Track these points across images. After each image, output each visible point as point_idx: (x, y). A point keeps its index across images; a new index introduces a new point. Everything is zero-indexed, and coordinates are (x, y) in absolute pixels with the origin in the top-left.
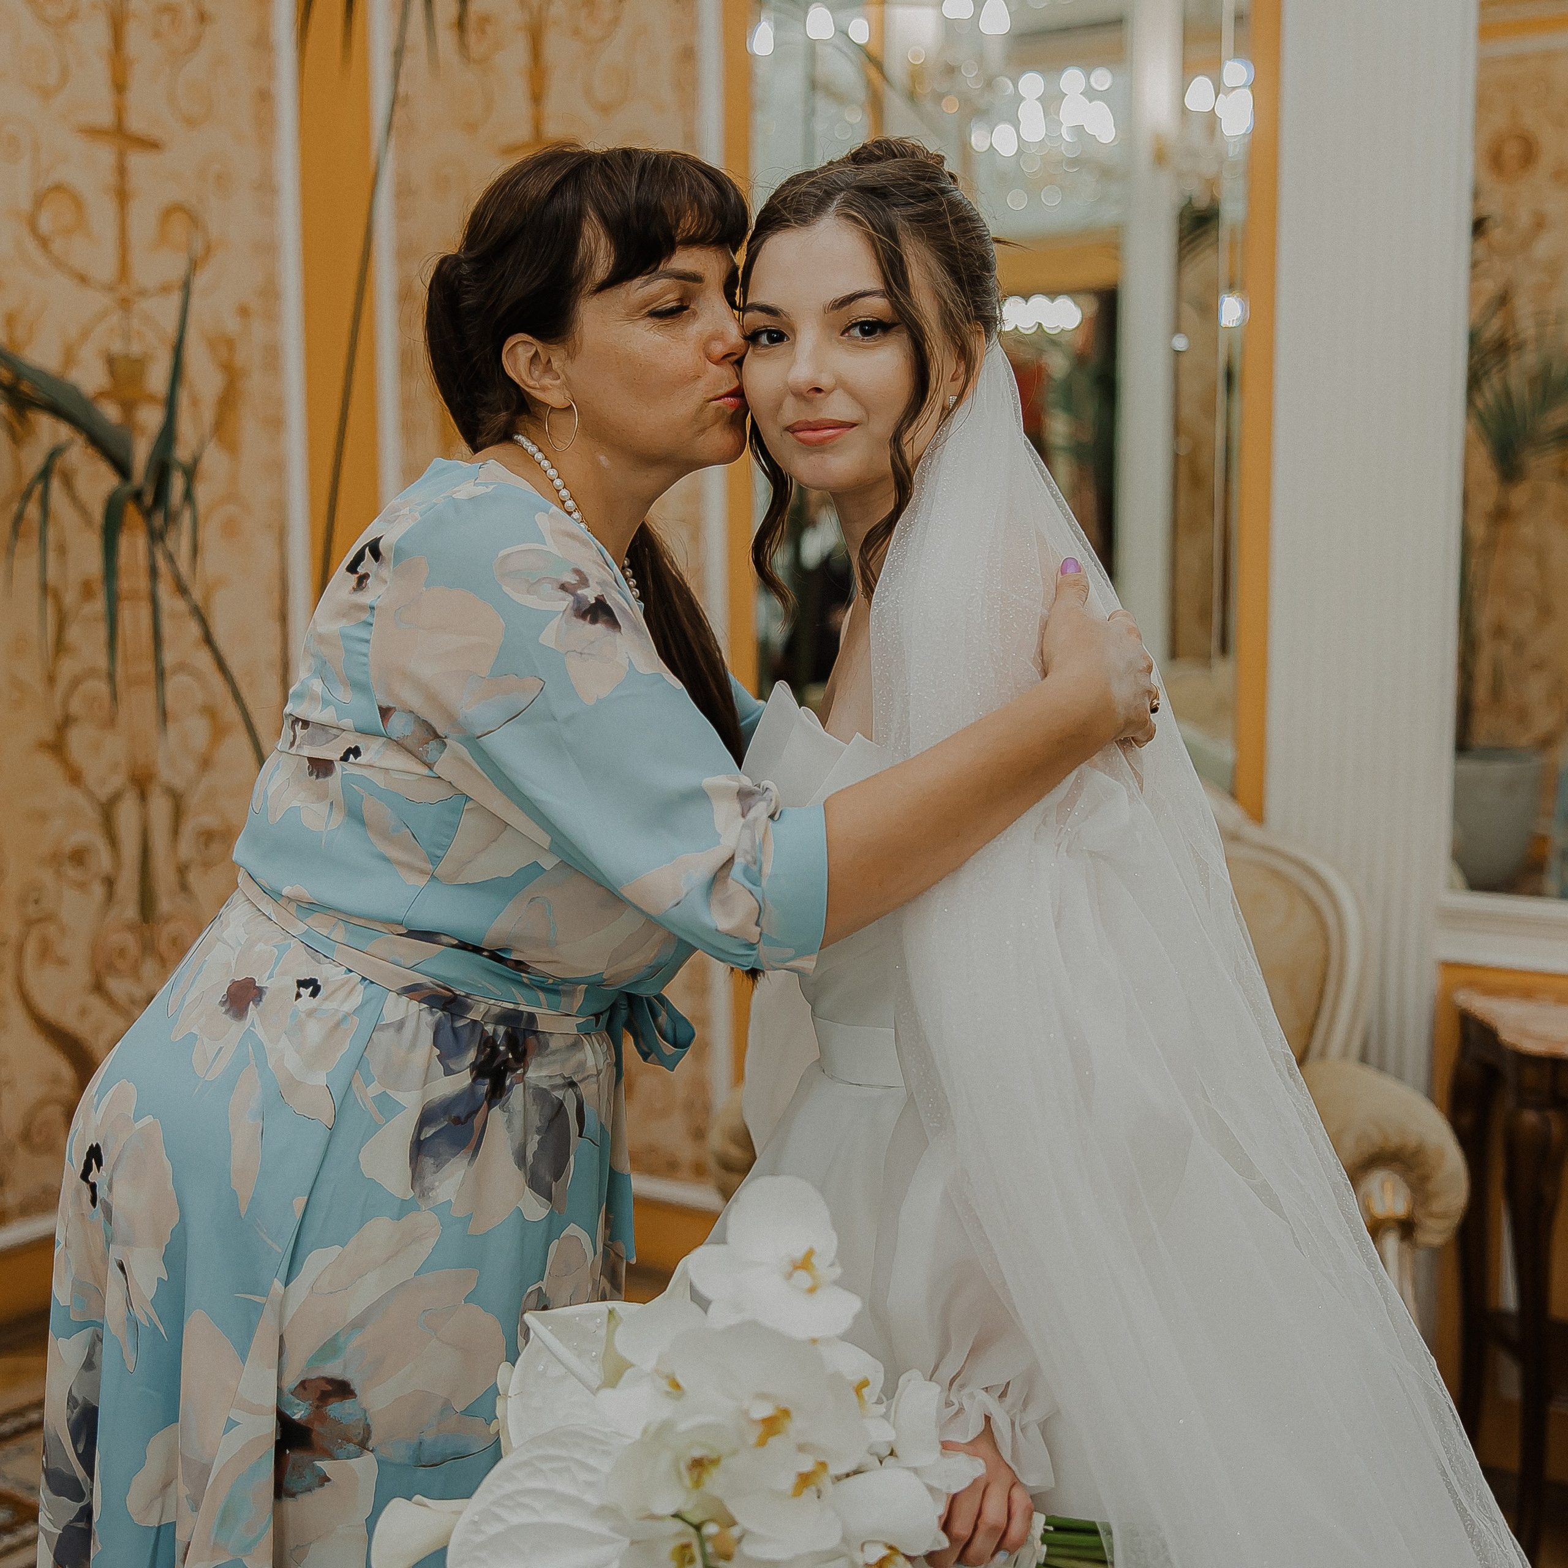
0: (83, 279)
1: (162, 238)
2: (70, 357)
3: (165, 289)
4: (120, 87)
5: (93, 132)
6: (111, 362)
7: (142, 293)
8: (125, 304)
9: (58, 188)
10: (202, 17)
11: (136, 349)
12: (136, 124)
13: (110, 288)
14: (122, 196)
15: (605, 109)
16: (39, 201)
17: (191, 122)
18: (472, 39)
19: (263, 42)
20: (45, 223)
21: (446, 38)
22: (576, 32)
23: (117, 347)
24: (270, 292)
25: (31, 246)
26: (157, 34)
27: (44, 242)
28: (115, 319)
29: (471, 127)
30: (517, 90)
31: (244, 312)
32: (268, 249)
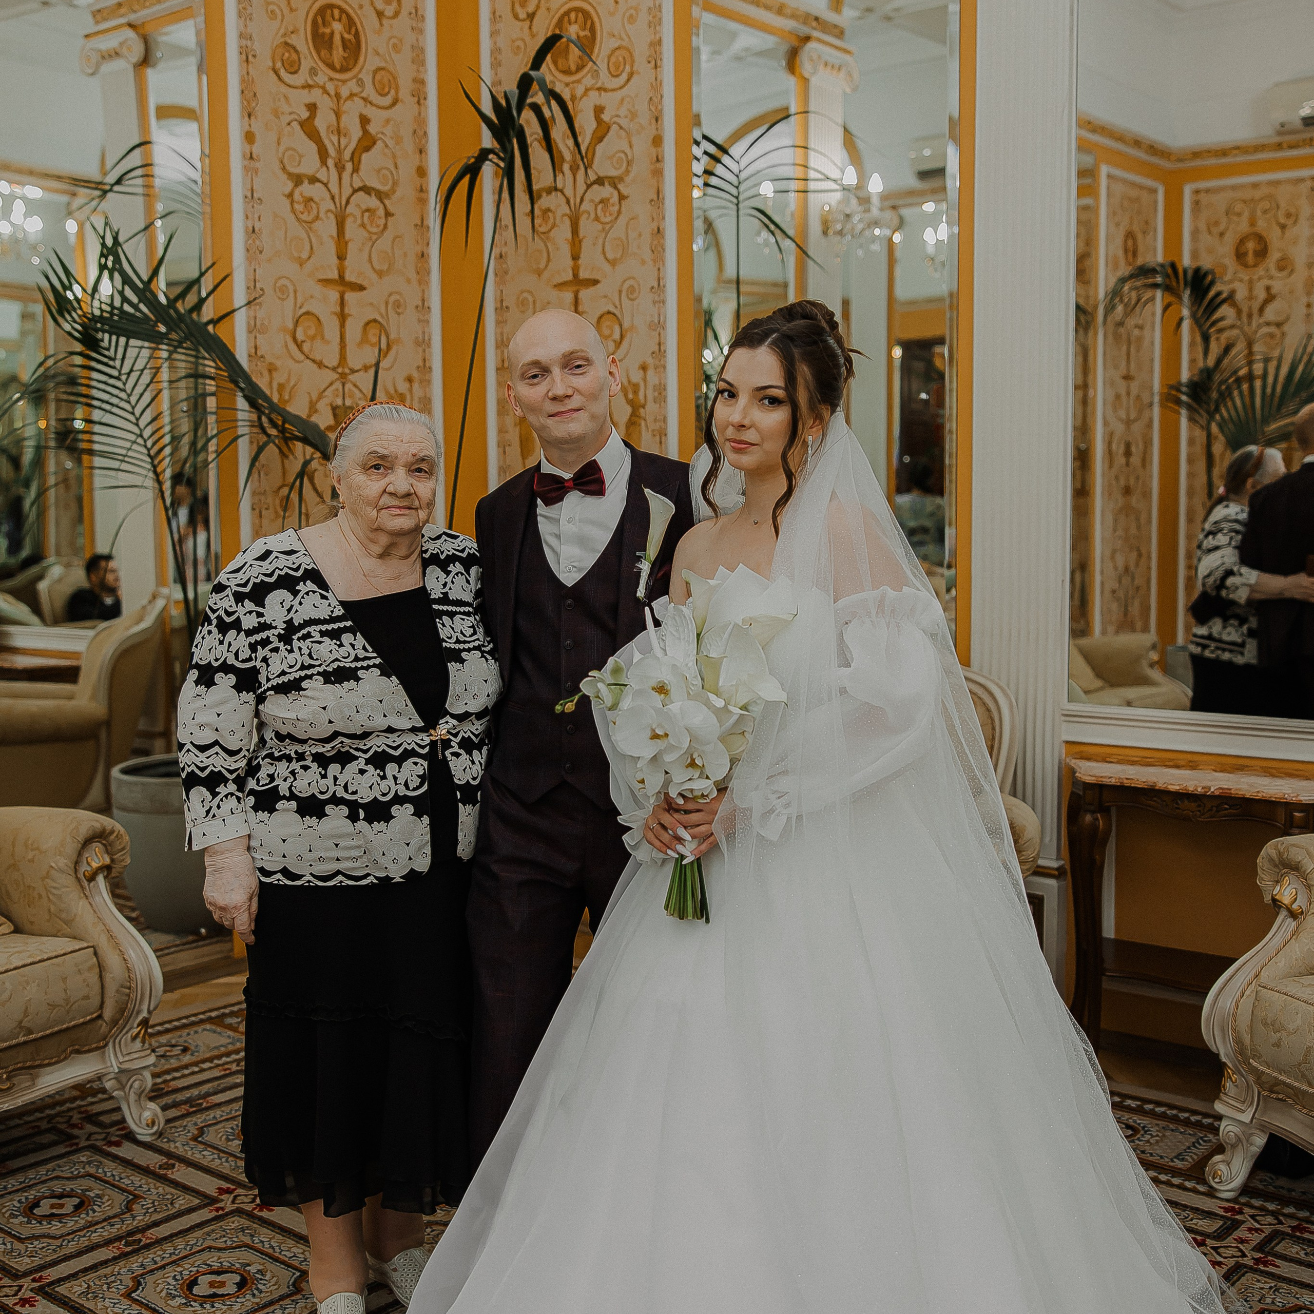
0: (320, 365)
1: (364, 340)
2: (313, 409)
3: (366, 368)
4: (341, 257)
5: (326, 282)
6: (334, 409)
7: (353, 371)
8: (343, 376)
9: (308, 313)
10: (388, 214)
11: (348, 403)
12: (349, 277)
13: (334, 369)
14: (343, 317)
15: (613, 263)
16: (297, 323)
17: (380, 274)
18: (537, 221)
19: (422, 226)
20: (300, 336)
21: (523, 222)
22: (597, 219)
23: (339, 402)
24: (425, 368)
25: (293, 347)
26: (363, 225)
27: (299, 346)
28: (338, 385)
29: (539, 273)
30: (566, 250)
31: (410, 380)
32: (423, 343)
